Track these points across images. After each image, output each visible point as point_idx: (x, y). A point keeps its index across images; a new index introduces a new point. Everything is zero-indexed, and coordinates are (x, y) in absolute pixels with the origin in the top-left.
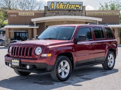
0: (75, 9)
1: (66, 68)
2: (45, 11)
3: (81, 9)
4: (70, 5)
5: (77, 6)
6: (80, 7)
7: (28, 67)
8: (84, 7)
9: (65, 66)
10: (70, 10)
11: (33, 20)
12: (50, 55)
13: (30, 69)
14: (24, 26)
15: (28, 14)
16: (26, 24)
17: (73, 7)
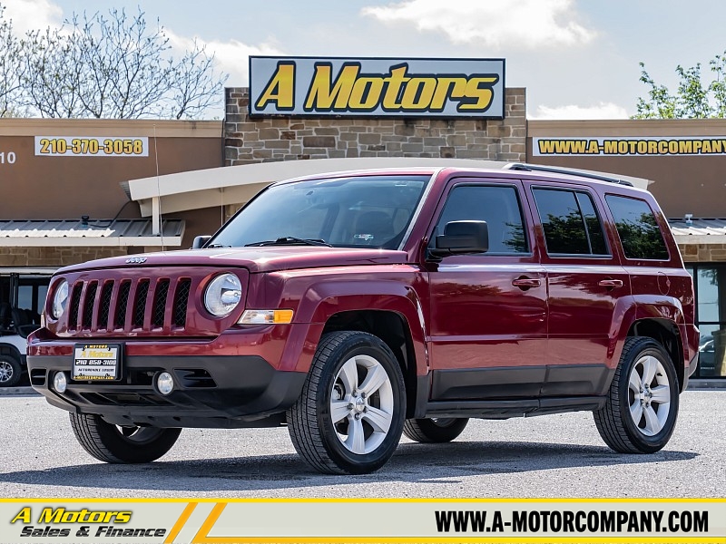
0: (451, 109)
1: (375, 401)
2: (225, 124)
3: (496, 110)
4: (413, 84)
5: (464, 88)
6: (484, 96)
7: (166, 384)
8: (515, 98)
9: (370, 387)
10: (409, 121)
11: (139, 189)
12: (285, 317)
13: (175, 394)
14: (71, 233)
15: (100, 145)
16: (86, 222)
17: (434, 96)
